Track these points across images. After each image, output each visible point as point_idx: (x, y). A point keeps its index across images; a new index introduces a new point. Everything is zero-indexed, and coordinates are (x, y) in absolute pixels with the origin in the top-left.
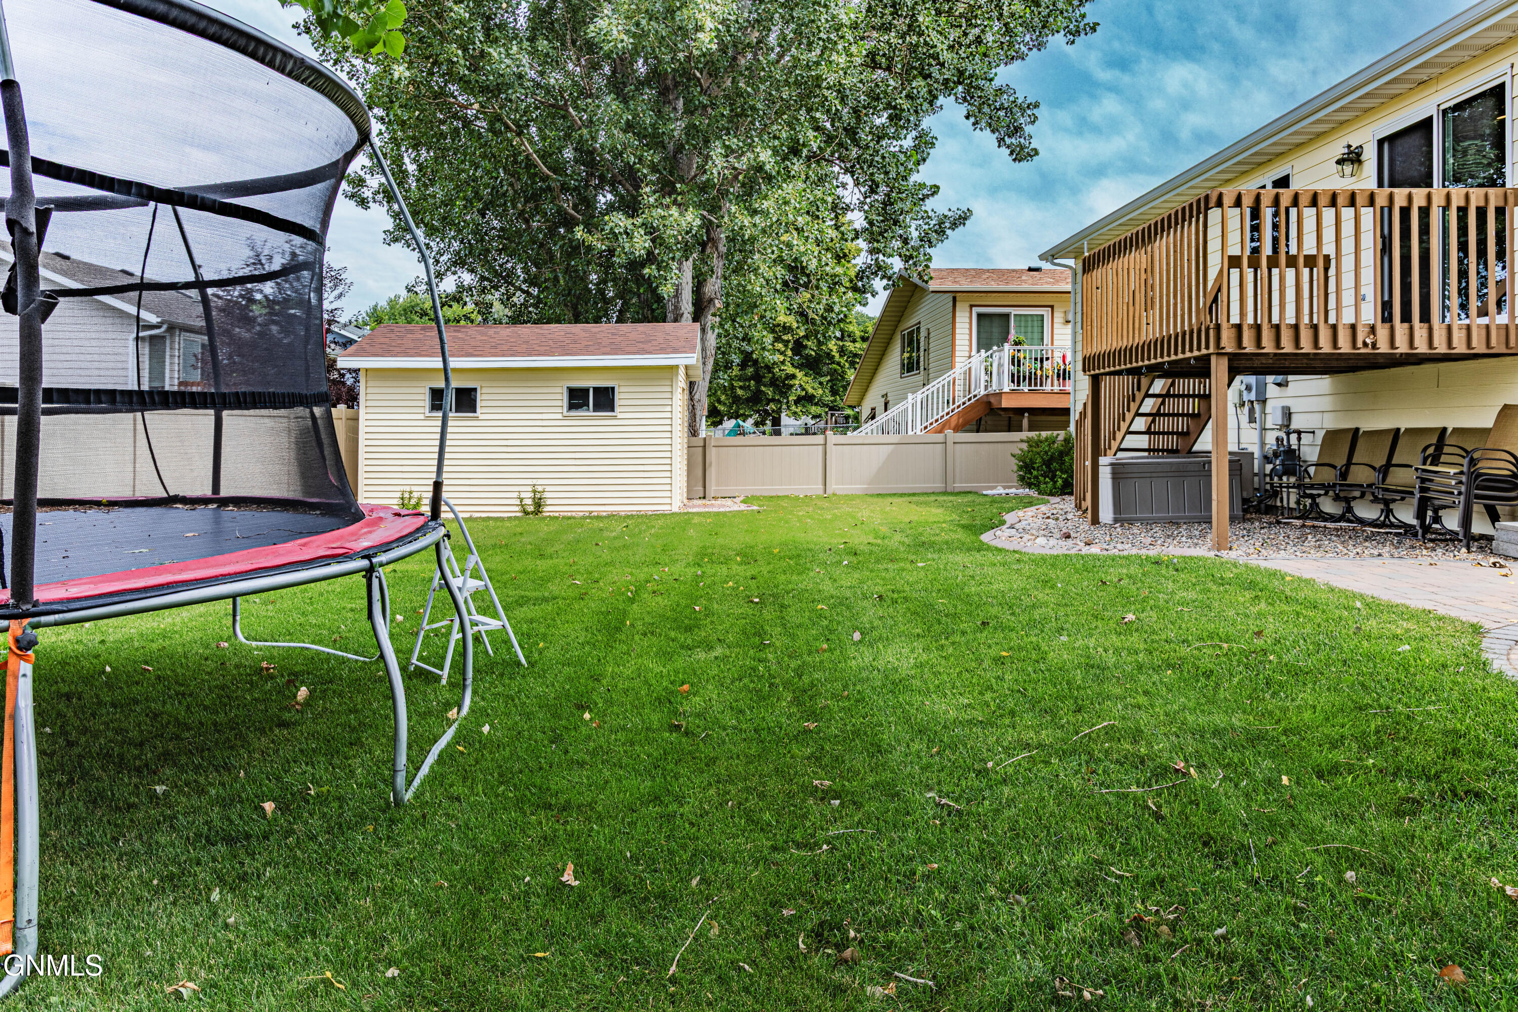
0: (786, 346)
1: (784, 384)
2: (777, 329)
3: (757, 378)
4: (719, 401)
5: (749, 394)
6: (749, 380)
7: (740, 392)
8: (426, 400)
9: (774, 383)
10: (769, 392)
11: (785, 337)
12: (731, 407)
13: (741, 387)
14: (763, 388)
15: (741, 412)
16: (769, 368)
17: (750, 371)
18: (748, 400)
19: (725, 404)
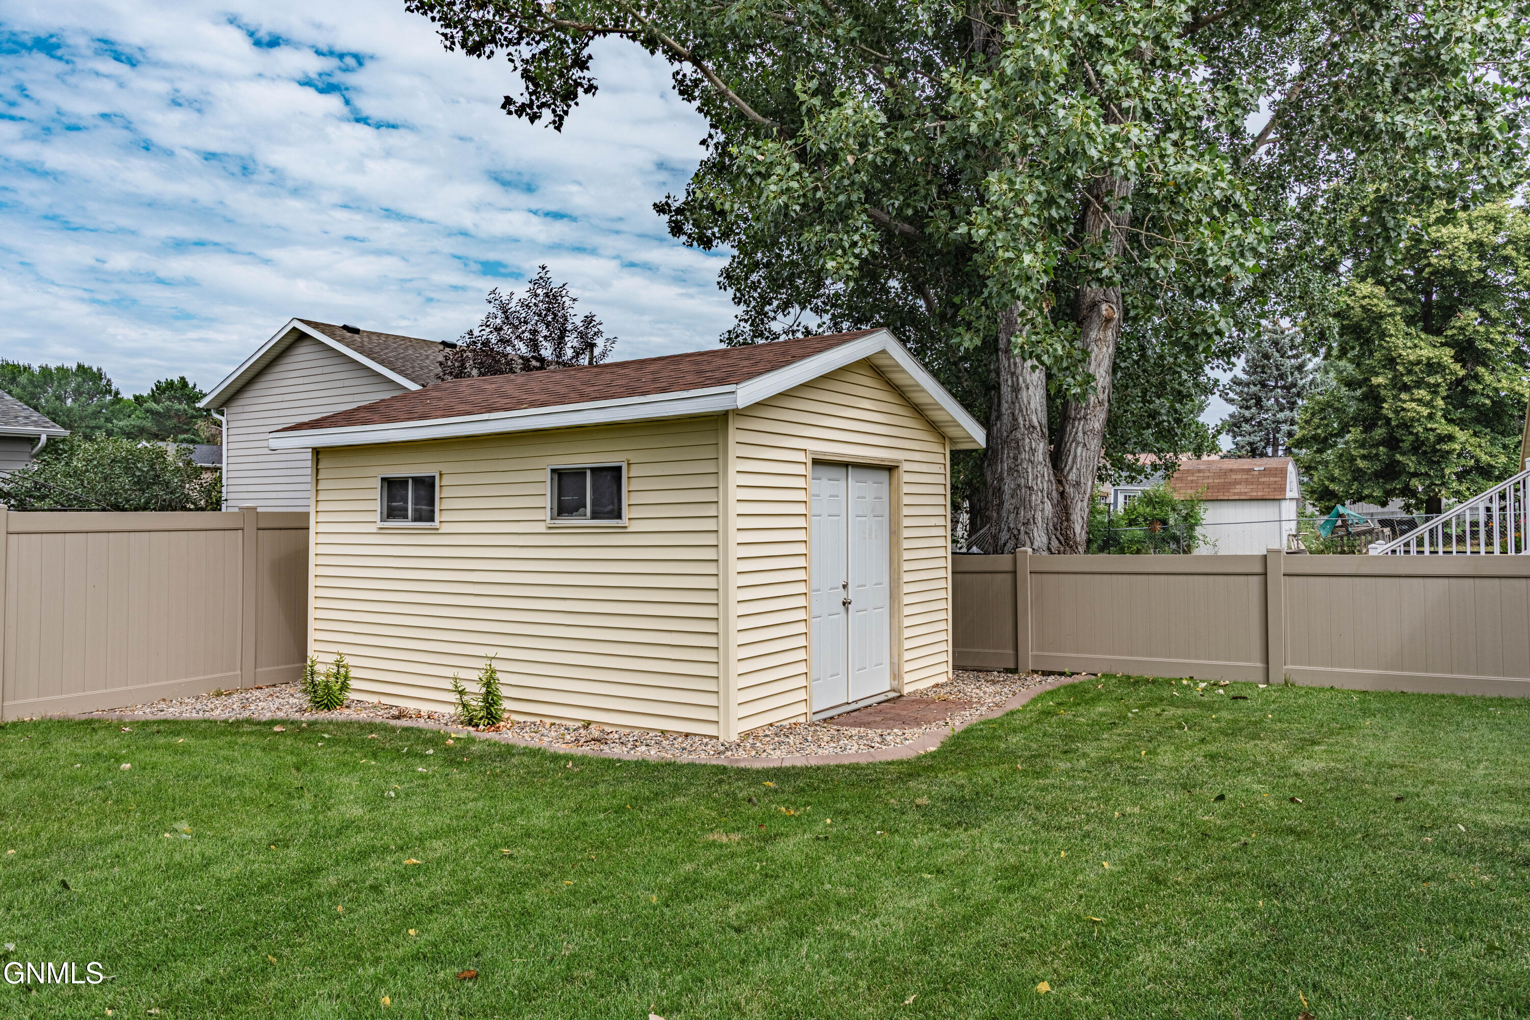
0: (1435, 393)
1: (1435, 451)
2: (1416, 369)
3: (1392, 443)
4: (1333, 479)
5: (1377, 466)
6: (1377, 445)
7: (1361, 464)
8: (375, 502)
9: (1417, 447)
10: (1410, 462)
11: (1432, 380)
12: (1350, 486)
13: (1364, 457)
14: (1398, 457)
15: (1366, 492)
16: (1406, 426)
17: (1379, 432)
18: (1377, 475)
19: (1341, 481)
